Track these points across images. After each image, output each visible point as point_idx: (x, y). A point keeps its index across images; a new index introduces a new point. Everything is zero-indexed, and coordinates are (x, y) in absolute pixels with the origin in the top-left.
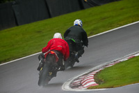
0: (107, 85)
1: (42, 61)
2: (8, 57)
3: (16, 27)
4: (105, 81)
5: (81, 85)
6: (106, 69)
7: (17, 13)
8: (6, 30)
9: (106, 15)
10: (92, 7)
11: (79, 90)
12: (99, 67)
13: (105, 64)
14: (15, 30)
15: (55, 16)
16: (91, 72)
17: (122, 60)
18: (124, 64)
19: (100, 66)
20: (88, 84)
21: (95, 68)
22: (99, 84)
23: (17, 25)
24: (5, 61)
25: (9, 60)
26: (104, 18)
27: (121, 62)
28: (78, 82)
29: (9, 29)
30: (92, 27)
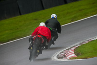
0: (83, 56)
1: (32, 43)
2: (14, 37)
3: (20, 16)
4: (82, 54)
5: (65, 56)
6: (83, 45)
7: (21, 6)
8: (12, 18)
9: (82, 7)
10: (73, 2)
11: (64, 60)
12: (78, 44)
13: (82, 42)
14: (19, 18)
15: (47, 8)
16: (72, 48)
17: (93, 39)
18: (95, 42)
20: (70, 56)
21: (75, 45)
22: (78, 56)
23: (21, 14)
24: (12, 40)
25: (14, 39)
26: (81, 10)
27: (93, 41)
28: (62, 54)
30: (73, 16)
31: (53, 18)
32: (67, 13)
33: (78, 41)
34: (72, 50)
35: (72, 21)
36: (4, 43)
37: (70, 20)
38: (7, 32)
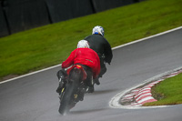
0: (168, 100)
1: (63, 80)
2: (39, 65)
3: (49, 25)
4: (166, 96)
5: (134, 100)
6: (167, 80)
7: (51, 8)
8: (36, 29)
11: (132, 108)
12: (158, 77)
13: (166, 73)
15: (101, 10)
16: (147, 84)
19: (160, 76)
20: (143, 100)
21: (153, 78)
22: (158, 100)
23: (51, 22)
24: (35, 69)
25: (39, 68)
26: (165, 14)
28: (129, 97)
29: (40, 28)
30: (150, 25)
31: (96, 34)
32: (139, 20)
33: (160, 72)
34: (148, 88)
35: (148, 34)
36: (20, 75)
37: (144, 33)
38: (25, 54)
